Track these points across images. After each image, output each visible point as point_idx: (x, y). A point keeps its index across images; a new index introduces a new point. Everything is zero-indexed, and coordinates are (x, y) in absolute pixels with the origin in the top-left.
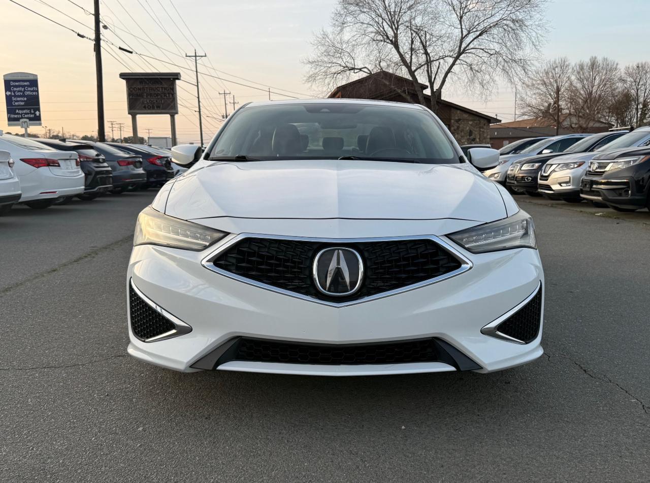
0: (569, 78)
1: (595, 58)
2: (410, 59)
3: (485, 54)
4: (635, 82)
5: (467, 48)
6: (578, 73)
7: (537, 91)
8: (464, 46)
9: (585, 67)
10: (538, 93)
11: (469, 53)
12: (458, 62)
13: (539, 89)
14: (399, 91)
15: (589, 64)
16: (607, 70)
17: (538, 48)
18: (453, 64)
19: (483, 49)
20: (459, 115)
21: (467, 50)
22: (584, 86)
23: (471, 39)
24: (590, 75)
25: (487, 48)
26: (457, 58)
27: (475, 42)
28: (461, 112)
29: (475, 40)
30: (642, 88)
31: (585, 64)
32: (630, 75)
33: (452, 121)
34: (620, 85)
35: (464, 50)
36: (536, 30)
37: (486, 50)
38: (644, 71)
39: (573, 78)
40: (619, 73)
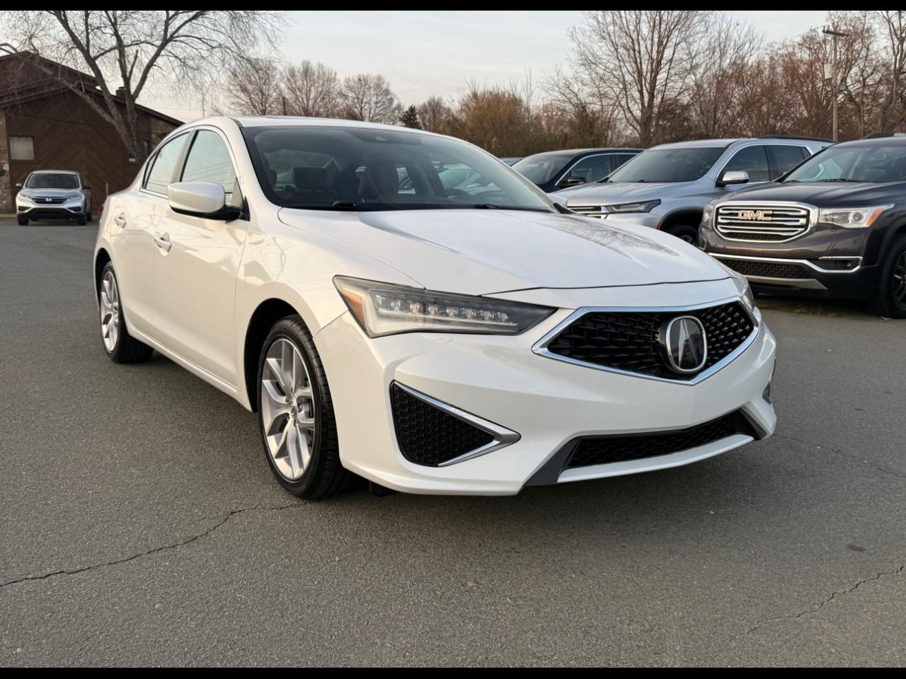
0: (277, 86)
1: (309, 63)
2: (85, 39)
3: (205, 47)
4: (358, 99)
5: (176, 35)
6: (289, 80)
7: (236, 100)
8: (170, 31)
9: (297, 74)
10: (237, 103)
11: (181, 41)
12: (163, 52)
13: (238, 97)
14: (71, 87)
15: (302, 70)
16: (323, 80)
17: (276, 45)
18: (157, 55)
19: (200, 39)
20: (163, 128)
21: (178, 37)
22: (297, 98)
23: (182, 22)
24: (303, 84)
25: (206, 37)
26: (162, 47)
27: (187, 27)
28: (165, 124)
29: (187, 24)
30: (366, 107)
31: (296, 69)
32: (351, 89)
33: (153, 136)
34: (340, 100)
35: (172, 36)
36: (271, 22)
37: (205, 41)
38: (367, 86)
39: (282, 86)
40: (338, 85)
